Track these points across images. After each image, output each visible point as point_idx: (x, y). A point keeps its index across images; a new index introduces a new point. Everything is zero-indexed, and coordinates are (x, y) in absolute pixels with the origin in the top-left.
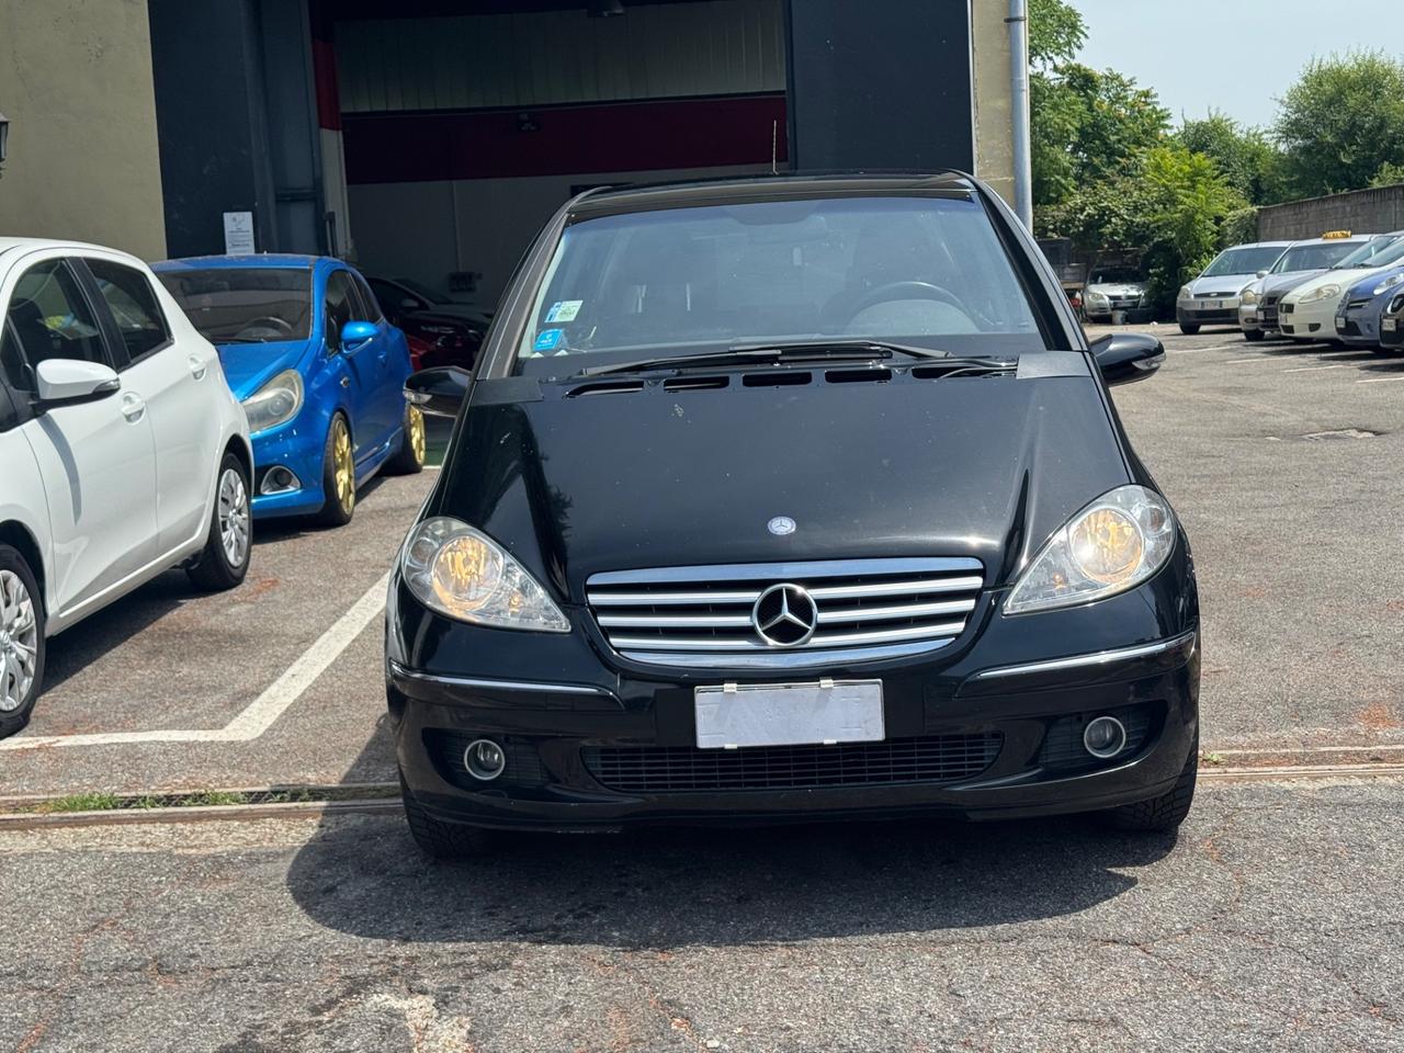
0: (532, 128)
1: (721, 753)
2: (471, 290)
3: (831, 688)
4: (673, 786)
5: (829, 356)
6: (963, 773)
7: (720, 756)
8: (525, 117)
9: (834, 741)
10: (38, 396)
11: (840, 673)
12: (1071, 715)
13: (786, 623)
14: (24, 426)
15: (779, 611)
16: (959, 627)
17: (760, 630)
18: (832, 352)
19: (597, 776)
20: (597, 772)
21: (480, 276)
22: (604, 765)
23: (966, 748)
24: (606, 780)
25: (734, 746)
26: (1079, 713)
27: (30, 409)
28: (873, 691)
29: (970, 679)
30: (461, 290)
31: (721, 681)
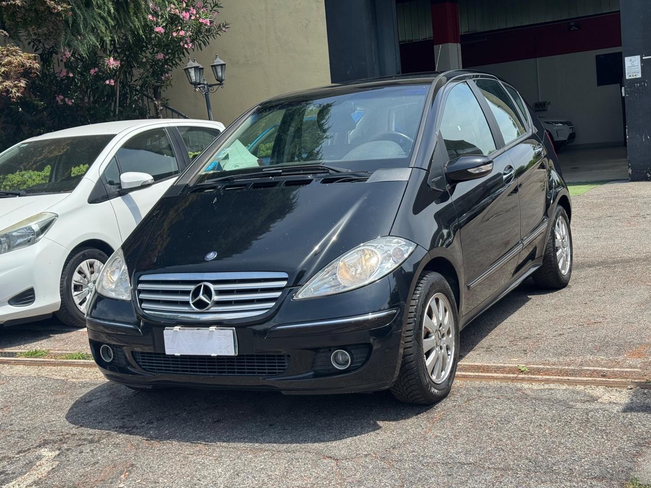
0: (576, 29)
1: (173, 357)
2: (545, 110)
3: (213, 331)
4: (165, 370)
5: (302, 172)
6: (276, 373)
7: (172, 358)
8: (572, 24)
9: (216, 355)
10: (121, 187)
11: (220, 324)
12: (327, 347)
13: (201, 300)
14: (111, 200)
15: (198, 295)
16: (272, 304)
17: (191, 302)
18: (303, 170)
19: (140, 364)
20: (140, 362)
21: (549, 103)
22: (142, 359)
23: (266, 361)
24: (144, 365)
25: (179, 354)
26: (331, 347)
27: (118, 193)
28: (229, 333)
29: (272, 330)
30: (540, 110)
31: (174, 325)
